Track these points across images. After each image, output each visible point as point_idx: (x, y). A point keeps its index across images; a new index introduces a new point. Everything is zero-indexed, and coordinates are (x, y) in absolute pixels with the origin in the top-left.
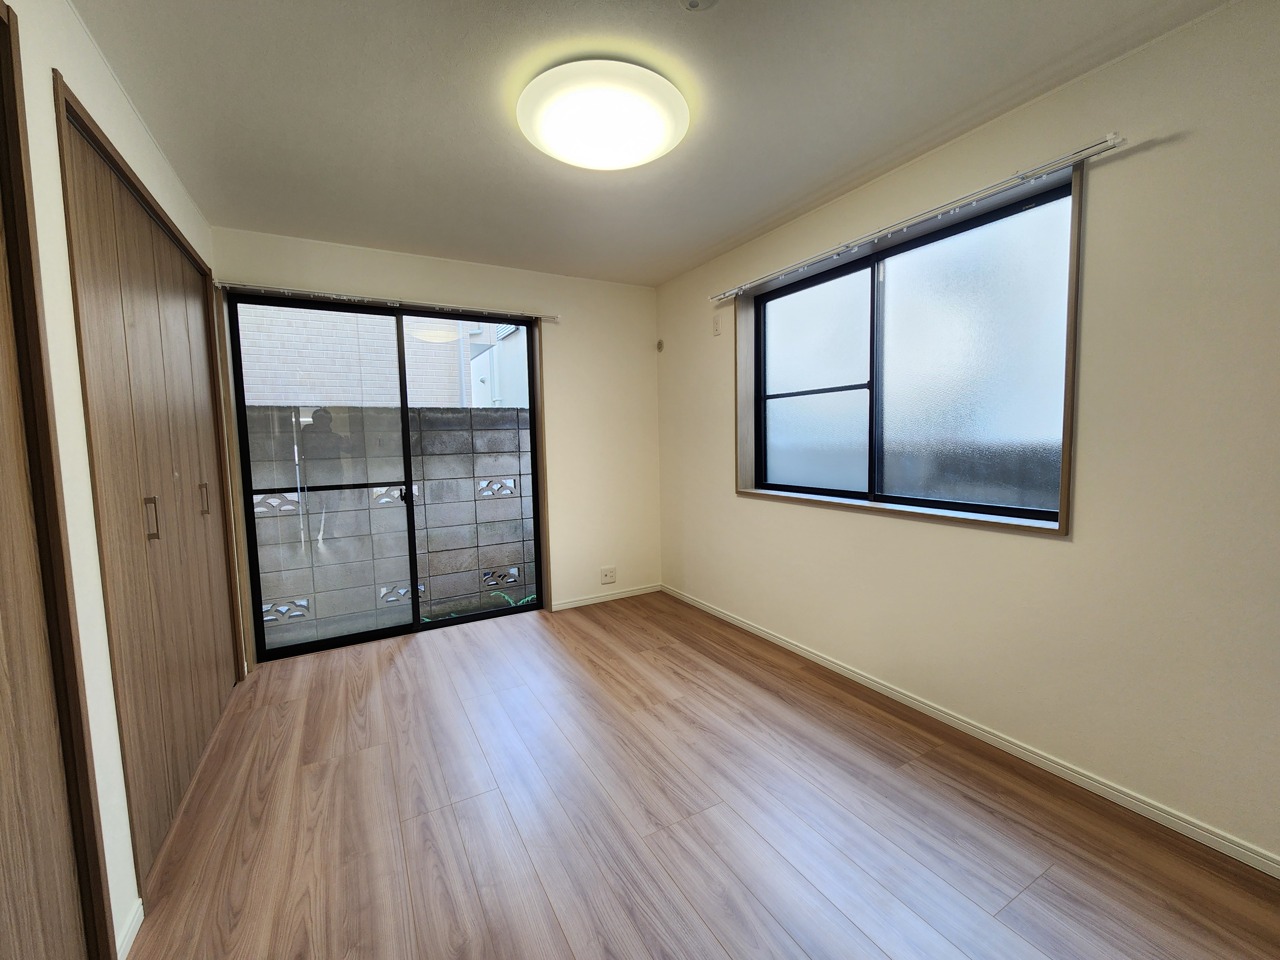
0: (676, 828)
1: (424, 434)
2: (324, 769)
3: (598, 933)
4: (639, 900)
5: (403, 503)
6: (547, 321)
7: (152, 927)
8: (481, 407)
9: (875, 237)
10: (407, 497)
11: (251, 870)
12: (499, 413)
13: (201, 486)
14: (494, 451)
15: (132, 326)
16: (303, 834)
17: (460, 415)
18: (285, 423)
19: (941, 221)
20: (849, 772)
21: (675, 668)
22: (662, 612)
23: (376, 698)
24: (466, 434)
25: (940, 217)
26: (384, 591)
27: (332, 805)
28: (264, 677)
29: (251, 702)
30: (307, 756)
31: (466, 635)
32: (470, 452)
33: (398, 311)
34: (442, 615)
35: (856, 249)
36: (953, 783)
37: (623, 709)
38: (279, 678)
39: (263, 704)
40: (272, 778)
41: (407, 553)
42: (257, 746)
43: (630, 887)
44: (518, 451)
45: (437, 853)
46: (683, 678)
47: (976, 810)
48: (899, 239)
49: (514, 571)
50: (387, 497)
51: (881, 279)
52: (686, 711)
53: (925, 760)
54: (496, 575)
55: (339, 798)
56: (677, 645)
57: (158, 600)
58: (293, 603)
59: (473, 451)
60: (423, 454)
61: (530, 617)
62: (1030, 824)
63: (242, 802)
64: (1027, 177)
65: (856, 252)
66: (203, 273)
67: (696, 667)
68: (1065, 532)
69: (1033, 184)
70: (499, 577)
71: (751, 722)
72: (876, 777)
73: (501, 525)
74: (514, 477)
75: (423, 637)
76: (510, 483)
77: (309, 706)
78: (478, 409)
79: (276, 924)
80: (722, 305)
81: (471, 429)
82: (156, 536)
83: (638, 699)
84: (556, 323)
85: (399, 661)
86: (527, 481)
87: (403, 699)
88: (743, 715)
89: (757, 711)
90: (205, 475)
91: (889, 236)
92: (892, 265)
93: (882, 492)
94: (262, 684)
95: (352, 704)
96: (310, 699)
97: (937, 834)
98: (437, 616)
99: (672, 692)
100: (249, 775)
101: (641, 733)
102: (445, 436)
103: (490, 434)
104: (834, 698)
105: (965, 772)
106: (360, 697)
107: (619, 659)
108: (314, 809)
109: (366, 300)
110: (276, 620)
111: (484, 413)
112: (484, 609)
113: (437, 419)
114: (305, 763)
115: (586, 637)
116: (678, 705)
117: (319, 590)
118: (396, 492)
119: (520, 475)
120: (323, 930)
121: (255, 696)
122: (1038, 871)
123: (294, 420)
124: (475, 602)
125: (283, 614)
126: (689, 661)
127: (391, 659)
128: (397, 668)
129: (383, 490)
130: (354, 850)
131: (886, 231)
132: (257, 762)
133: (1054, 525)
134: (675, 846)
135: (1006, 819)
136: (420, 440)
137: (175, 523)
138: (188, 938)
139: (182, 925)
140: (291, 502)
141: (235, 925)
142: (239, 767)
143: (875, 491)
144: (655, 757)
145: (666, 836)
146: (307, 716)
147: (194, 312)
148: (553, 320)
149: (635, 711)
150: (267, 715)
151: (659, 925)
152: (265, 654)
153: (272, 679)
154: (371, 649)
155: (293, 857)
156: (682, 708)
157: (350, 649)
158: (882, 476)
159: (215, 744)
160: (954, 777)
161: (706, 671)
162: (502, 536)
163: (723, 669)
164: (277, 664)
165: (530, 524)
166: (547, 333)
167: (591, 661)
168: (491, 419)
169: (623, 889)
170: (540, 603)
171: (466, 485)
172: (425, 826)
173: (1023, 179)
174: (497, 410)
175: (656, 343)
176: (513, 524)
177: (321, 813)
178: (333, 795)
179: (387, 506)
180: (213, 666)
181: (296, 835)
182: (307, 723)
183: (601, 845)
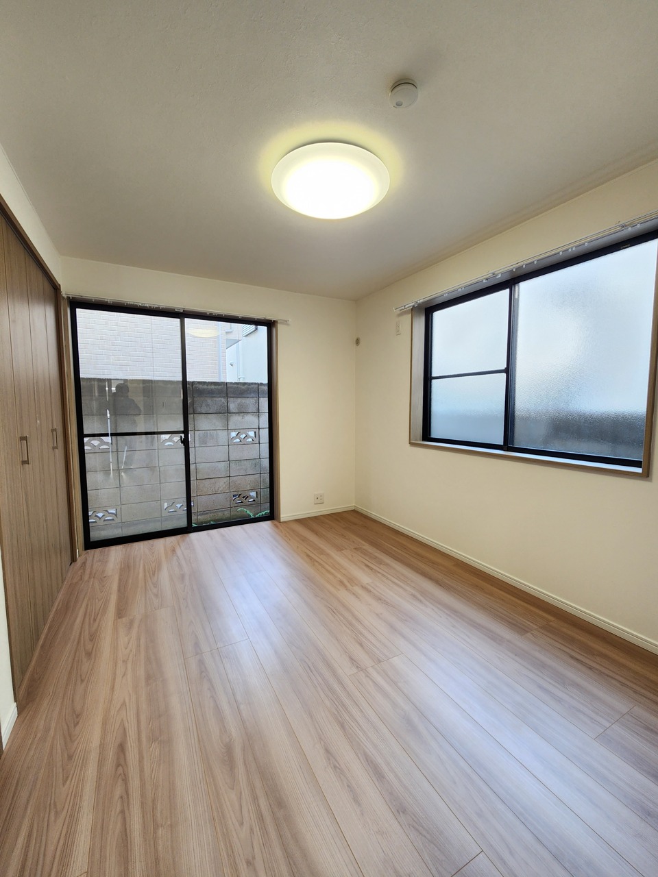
0: (371, 670)
1: (195, 399)
2: (131, 623)
3: (320, 738)
4: (347, 718)
5: (182, 445)
6: (281, 323)
7: (23, 722)
8: (233, 382)
9: (514, 268)
10: (185, 442)
11: (87, 686)
12: (246, 386)
13: (52, 430)
14: (242, 412)
15: (14, 321)
16: (120, 664)
17: (220, 387)
18: (102, 389)
19: (562, 256)
20: (489, 637)
21: (367, 563)
22: (355, 524)
23: (164, 576)
24: (223, 400)
25: (561, 253)
26: (166, 505)
27: (138, 646)
28: (90, 559)
29: (81, 576)
30: (120, 613)
31: (223, 536)
32: (227, 412)
33: (181, 315)
34: (205, 522)
35: (500, 276)
36: (563, 648)
37: (332, 589)
38: (100, 561)
39: (90, 578)
40: (99, 626)
41: (185, 479)
42: (87, 605)
43: (341, 708)
44: (258, 413)
45: (210, 681)
46: (371, 569)
47: (579, 666)
48: (531, 269)
49: (253, 494)
50: (170, 442)
51: (516, 297)
52: (375, 592)
53: (541, 630)
54: (241, 496)
55: (143, 641)
56: (367, 547)
57: (27, 506)
58: (107, 511)
59: (228, 412)
60: (194, 413)
61: (266, 525)
62: (617, 677)
63: (79, 642)
64: (626, 226)
65: (500, 278)
66: (56, 288)
67: (381, 562)
68: (647, 475)
69: (630, 231)
70: (244, 497)
71: (421, 601)
72: (508, 641)
73: (245, 462)
74: (255, 430)
75: (194, 536)
76: (252, 434)
77: (120, 580)
78: (231, 383)
79: (105, 724)
80: (402, 314)
81: (227, 396)
82: (27, 462)
83: (341, 583)
84: (288, 325)
85: (179, 552)
86: (265, 434)
87: (182, 577)
88: (414, 596)
89: (424, 593)
90: (55, 424)
91: (524, 266)
92: (524, 287)
93: (513, 444)
94: (88, 564)
95: (149, 579)
96: (121, 575)
97: (551, 681)
98: (202, 523)
99: (364, 578)
100: (82, 624)
101: (344, 605)
102: (209, 401)
103: (239, 400)
104: (477, 586)
105: (571, 640)
106: (154, 575)
107: (328, 555)
108: (126, 648)
109: (161, 307)
110: (95, 522)
111: (236, 386)
112: (234, 519)
113: (204, 389)
114: (119, 618)
115: (304, 540)
116: (369, 587)
117: (124, 503)
118: (177, 438)
119: (259, 429)
120: (136, 729)
121: (84, 572)
122: (624, 709)
123: (107, 389)
124: (227, 514)
125: (100, 518)
126: (376, 558)
127: (174, 551)
128: (178, 557)
129: (167, 436)
130: (153, 676)
131: (522, 263)
132: (88, 614)
133: (639, 470)
134: (371, 683)
135: (601, 673)
136: (193, 403)
137: (37, 455)
138: (47, 730)
139: (43, 722)
140: (107, 444)
141: (78, 723)
142: (76, 619)
143: (508, 444)
144: (354, 622)
145: (363, 675)
146: (119, 587)
147: (50, 313)
148: (285, 322)
149: (339, 590)
150: (93, 585)
151: (362, 735)
152: (90, 545)
153: (95, 561)
154: (160, 543)
155: (114, 679)
156: (372, 590)
157: (146, 542)
158: (513, 434)
159: (59, 603)
160: (563, 643)
161: (387, 565)
162: (246, 470)
163: (399, 564)
164: (98, 551)
165: (266, 463)
166: (281, 331)
167: (308, 556)
168: (241, 390)
169: (336, 710)
170: (272, 516)
171: (222, 435)
172: (201, 663)
173: (623, 227)
174: (245, 384)
175: (355, 340)
176: (254, 462)
177: (131, 651)
178: (138, 639)
179: (169, 447)
180: (58, 551)
181: (115, 664)
182: (119, 591)
183: (320, 680)
